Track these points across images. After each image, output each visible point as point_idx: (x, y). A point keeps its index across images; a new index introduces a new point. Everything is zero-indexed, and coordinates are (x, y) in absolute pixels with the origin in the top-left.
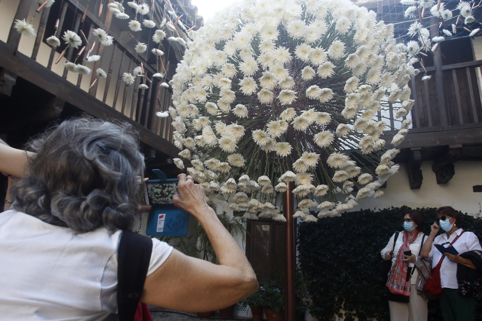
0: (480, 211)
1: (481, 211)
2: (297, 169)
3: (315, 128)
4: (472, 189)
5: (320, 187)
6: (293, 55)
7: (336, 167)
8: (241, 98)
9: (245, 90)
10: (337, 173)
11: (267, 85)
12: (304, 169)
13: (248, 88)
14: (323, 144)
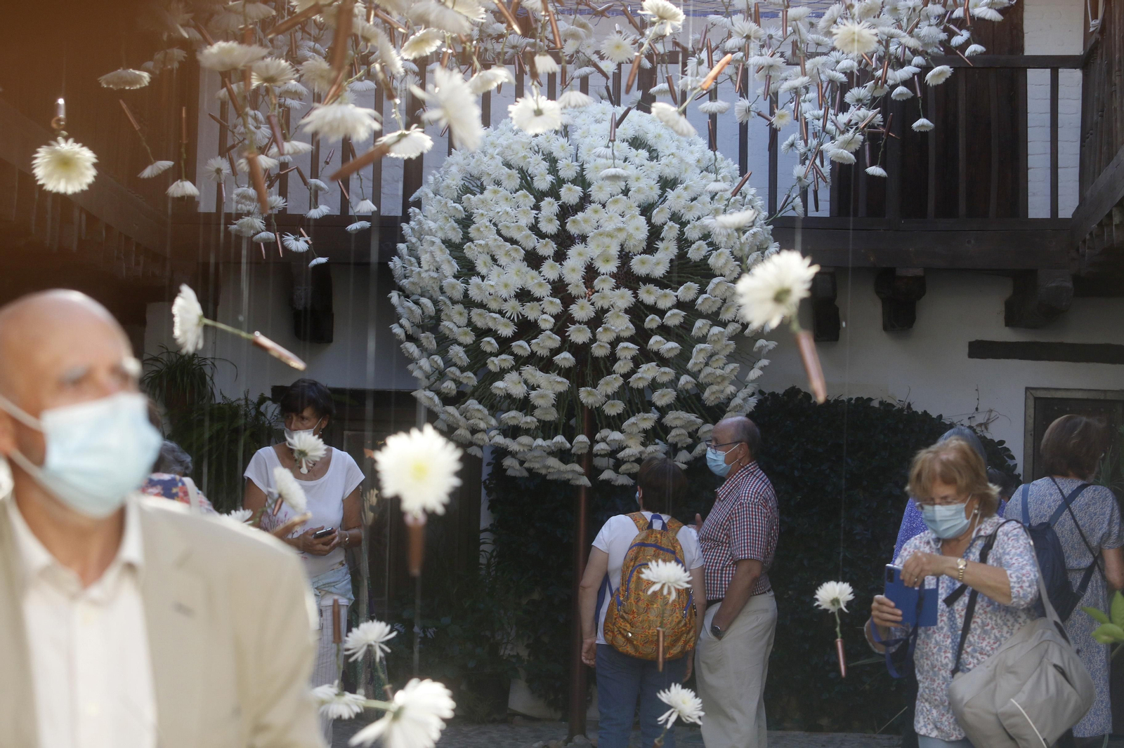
0: (977, 409)
1: (980, 410)
2: (628, 430)
3: (654, 385)
4: (967, 350)
5: (651, 448)
6: (636, 296)
7: (673, 426)
8: (567, 345)
9: (575, 337)
10: (673, 433)
11: (604, 337)
12: (635, 430)
13: (579, 335)
14: (663, 403)
